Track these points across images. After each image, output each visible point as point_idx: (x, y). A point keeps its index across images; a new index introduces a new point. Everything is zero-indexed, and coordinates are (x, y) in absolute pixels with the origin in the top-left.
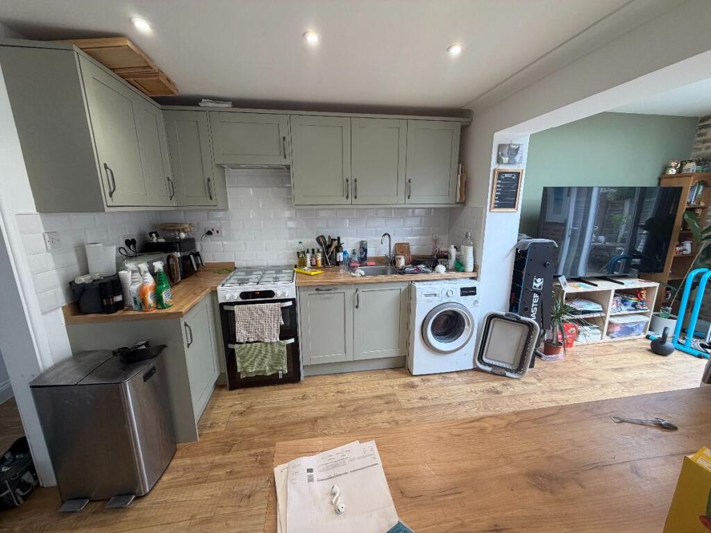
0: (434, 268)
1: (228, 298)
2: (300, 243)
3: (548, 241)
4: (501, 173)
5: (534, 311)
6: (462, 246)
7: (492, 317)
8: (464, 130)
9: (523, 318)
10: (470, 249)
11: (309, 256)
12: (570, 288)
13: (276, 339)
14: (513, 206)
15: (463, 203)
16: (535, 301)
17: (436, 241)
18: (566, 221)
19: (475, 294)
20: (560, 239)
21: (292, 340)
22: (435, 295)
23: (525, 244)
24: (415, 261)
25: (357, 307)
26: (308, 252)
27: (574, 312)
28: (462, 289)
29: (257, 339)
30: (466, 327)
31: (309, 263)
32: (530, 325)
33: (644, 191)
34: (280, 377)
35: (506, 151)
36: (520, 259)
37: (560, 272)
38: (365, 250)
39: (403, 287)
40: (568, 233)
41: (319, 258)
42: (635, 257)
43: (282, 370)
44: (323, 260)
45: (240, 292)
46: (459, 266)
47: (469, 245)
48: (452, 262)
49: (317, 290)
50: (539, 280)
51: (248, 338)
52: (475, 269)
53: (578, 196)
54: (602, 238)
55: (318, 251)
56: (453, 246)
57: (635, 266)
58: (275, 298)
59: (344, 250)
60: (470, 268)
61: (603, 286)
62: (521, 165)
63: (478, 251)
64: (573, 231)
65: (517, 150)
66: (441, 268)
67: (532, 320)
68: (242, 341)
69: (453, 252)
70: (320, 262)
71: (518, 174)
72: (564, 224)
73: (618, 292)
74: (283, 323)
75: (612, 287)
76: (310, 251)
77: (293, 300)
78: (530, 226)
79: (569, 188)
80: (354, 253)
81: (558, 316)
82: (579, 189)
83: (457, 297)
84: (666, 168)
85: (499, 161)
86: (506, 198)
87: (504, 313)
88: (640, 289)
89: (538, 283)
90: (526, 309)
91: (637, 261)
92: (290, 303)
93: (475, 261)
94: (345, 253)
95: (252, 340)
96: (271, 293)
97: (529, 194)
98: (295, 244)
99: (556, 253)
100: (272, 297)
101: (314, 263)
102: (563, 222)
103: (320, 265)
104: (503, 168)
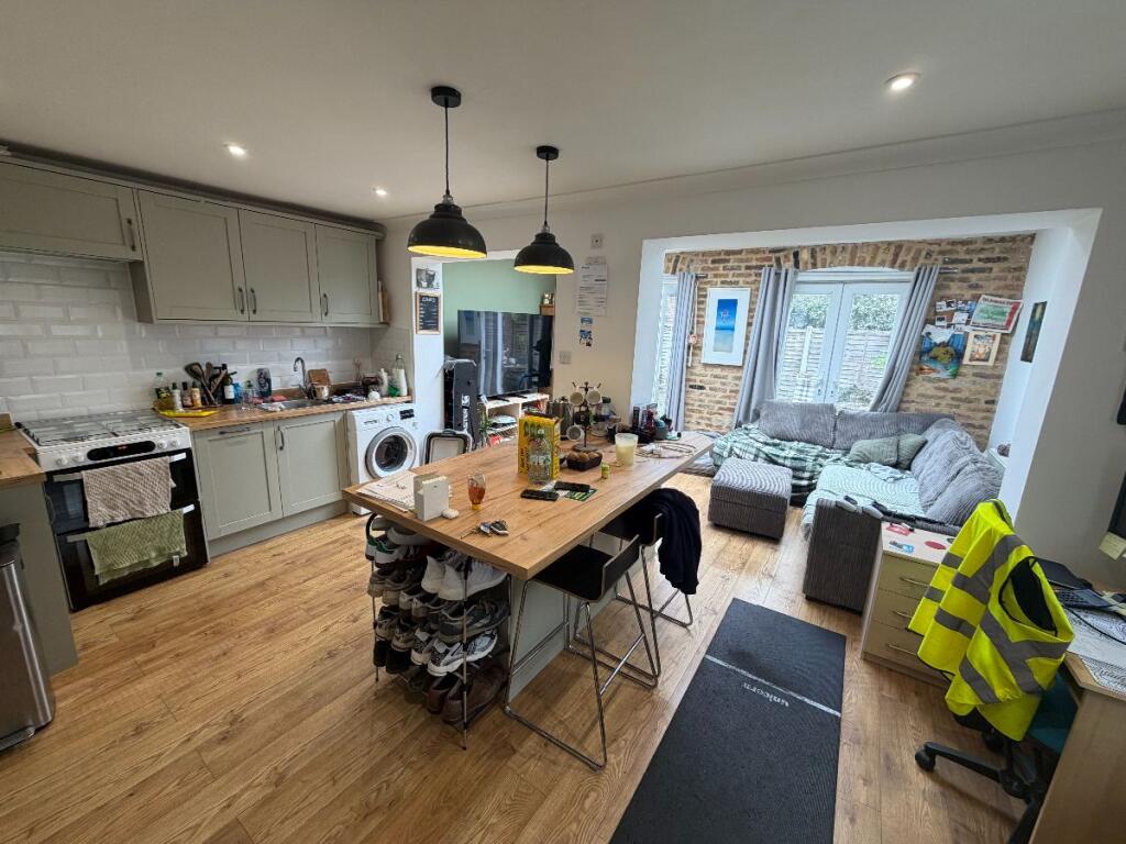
0: (366, 395)
1: (66, 462)
2: (159, 374)
3: (467, 360)
4: (421, 297)
5: (466, 425)
6: (394, 370)
7: (432, 437)
8: (379, 243)
9: (458, 432)
10: (402, 372)
11: (177, 393)
12: (490, 405)
13: (165, 508)
14: (436, 327)
15: (387, 323)
16: (466, 416)
17: (358, 366)
18: (480, 342)
19: (412, 416)
20: (478, 360)
21: (191, 508)
22: (375, 421)
23: (451, 365)
24: (339, 391)
25: (281, 448)
26: (174, 387)
27: (495, 425)
28: (401, 413)
29: (129, 517)
30: (409, 450)
31: (179, 403)
32: (464, 438)
33: (533, 317)
34: (176, 563)
35: (423, 276)
36: (449, 378)
37: (481, 392)
38: (269, 381)
39: (338, 418)
40: (483, 355)
41: (198, 396)
42: (534, 375)
43: (178, 553)
44: (203, 399)
45: (87, 451)
46: (393, 391)
47: (401, 368)
48: (385, 388)
49: (222, 433)
50: (466, 397)
51: (112, 518)
52: (410, 393)
53: (487, 321)
54: (513, 360)
55: (194, 386)
56: (382, 370)
57: (535, 383)
58: (156, 451)
59: (234, 382)
60: (404, 391)
61: (513, 400)
62: (438, 291)
63: (409, 373)
64: (487, 353)
65: (433, 276)
66: (375, 395)
67: (465, 432)
68: (101, 524)
69: (384, 376)
70: (199, 402)
71: (437, 298)
72: (479, 346)
73: (524, 405)
74: (174, 485)
75: (519, 401)
76: (179, 385)
77: (188, 451)
78: (453, 347)
79: (479, 313)
80: (250, 386)
81: (484, 430)
82: (487, 313)
83: (397, 421)
84: (543, 298)
85: (419, 284)
86: (429, 321)
87: (441, 431)
88: (538, 401)
89: (466, 400)
90: (459, 425)
91: (536, 379)
92: (183, 456)
93: (408, 384)
94: (236, 386)
95: (120, 519)
96: (148, 446)
97: (447, 316)
98: (148, 377)
99: (475, 372)
100: (151, 450)
101: (189, 403)
102: (477, 343)
103: (200, 405)
104: (421, 291)
